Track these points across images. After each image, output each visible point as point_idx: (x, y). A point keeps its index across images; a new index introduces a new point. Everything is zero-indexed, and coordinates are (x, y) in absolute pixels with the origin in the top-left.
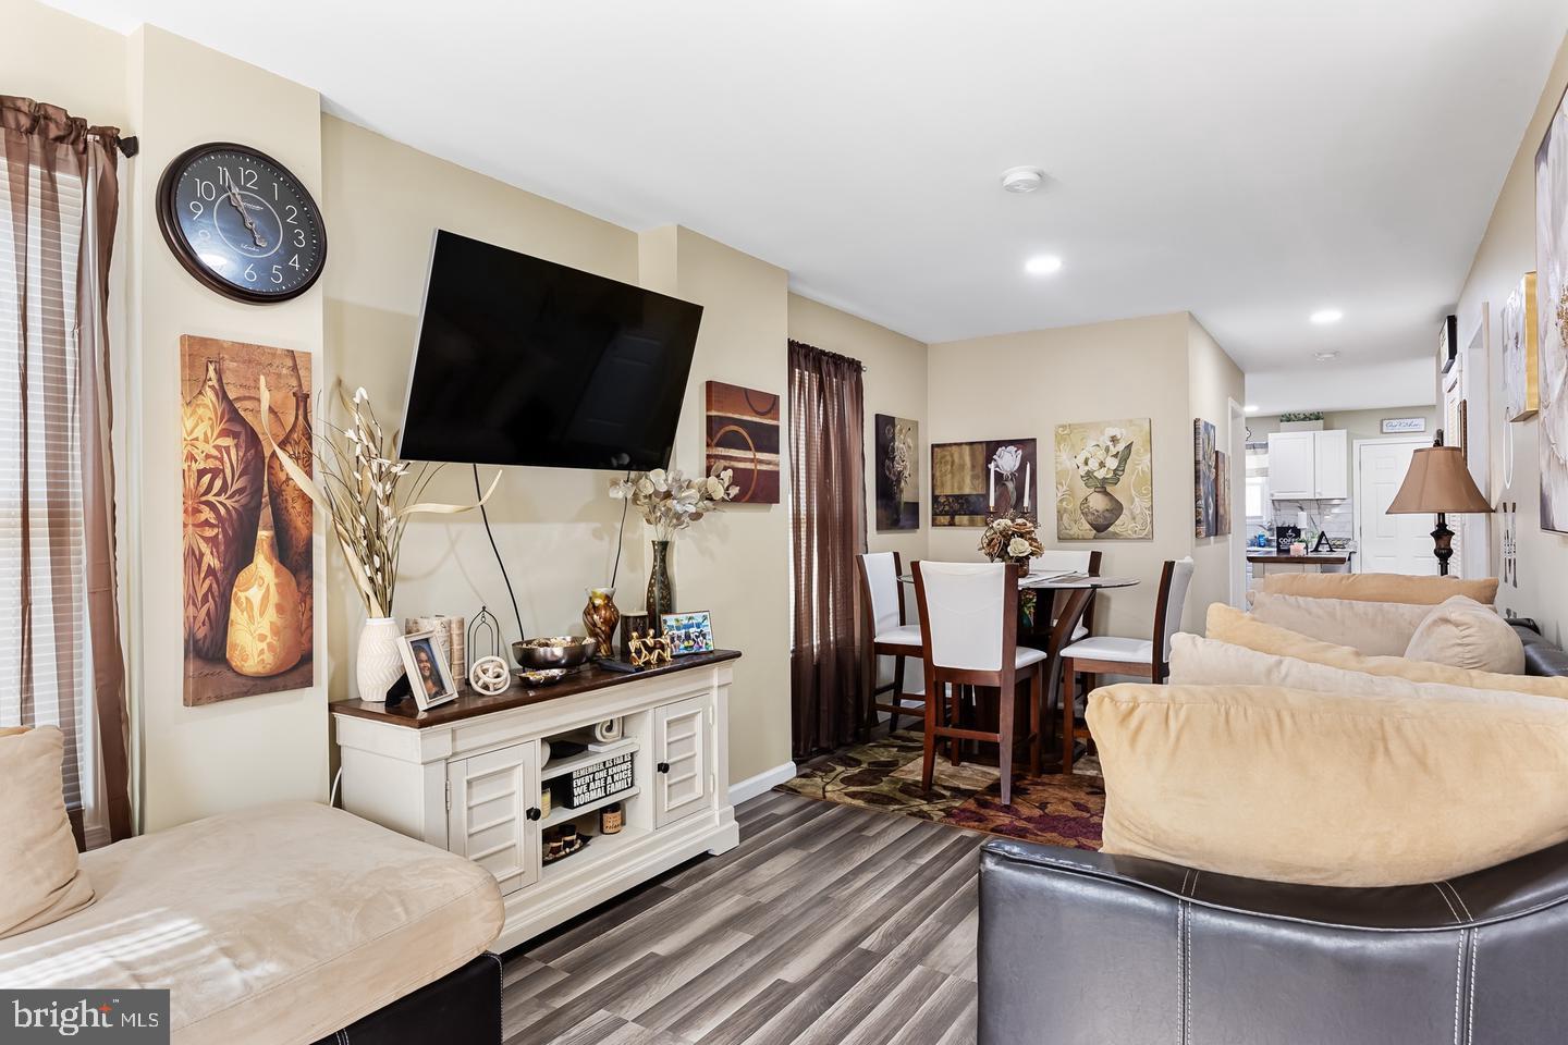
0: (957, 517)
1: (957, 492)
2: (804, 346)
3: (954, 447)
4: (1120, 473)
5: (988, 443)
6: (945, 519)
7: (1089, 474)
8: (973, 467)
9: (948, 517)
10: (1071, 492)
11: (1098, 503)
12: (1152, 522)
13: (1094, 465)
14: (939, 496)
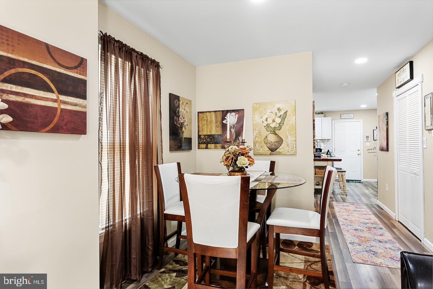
0: (209, 145)
1: (209, 134)
2: (118, 41)
3: (208, 113)
4: (282, 125)
5: (223, 111)
6: (204, 146)
7: (268, 126)
8: (216, 122)
9: (205, 145)
10: (260, 133)
11: (272, 138)
12: (296, 147)
13: (270, 121)
14: (201, 135)
